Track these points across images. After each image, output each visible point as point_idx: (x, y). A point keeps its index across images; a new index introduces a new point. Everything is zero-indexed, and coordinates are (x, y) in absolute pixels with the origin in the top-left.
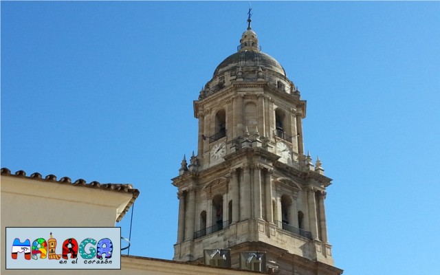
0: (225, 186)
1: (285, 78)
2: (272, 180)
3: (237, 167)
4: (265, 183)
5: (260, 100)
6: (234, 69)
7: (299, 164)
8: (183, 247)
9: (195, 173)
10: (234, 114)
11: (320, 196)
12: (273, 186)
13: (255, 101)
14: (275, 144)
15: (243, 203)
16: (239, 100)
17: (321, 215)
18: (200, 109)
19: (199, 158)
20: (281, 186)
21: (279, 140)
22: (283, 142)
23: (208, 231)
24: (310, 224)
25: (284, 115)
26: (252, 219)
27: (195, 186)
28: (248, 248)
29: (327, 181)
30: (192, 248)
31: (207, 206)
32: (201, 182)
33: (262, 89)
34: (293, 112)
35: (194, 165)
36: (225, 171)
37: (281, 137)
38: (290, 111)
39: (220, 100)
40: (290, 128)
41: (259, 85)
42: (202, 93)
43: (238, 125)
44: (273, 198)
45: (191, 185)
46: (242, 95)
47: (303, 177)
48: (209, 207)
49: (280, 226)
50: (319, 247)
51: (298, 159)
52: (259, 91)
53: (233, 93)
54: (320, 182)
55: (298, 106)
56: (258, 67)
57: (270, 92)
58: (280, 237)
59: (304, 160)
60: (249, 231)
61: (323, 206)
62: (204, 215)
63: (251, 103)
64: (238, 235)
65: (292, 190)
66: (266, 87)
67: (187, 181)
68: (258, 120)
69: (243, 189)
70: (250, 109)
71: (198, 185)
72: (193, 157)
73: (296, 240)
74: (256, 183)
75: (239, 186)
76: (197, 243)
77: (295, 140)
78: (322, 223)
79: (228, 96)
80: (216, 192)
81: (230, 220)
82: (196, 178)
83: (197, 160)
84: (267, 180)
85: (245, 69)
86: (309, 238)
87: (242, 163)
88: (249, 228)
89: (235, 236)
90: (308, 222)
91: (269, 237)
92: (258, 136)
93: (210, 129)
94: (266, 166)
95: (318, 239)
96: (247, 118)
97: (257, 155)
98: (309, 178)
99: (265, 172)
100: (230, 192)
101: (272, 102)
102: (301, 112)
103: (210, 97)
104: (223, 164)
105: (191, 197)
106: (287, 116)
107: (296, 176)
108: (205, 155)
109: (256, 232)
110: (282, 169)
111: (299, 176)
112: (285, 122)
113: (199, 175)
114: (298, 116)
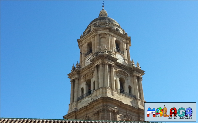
0: (92, 74)
1: (120, 27)
2: (114, 70)
3: (96, 64)
4: (110, 71)
5: (107, 35)
6: (95, 24)
7: (128, 64)
8: (73, 105)
9: (78, 71)
10: (95, 42)
11: (139, 79)
12: (115, 73)
13: (105, 36)
14: (115, 55)
15: (100, 81)
16: (98, 36)
17: (140, 87)
18: (80, 43)
19: (80, 64)
20: (119, 73)
21: (117, 53)
22: (119, 54)
23: (84, 96)
24: (135, 92)
25: (120, 43)
26: (104, 87)
27: (78, 77)
28: (102, 100)
29: (142, 72)
30: (77, 105)
31: (84, 85)
32: (81, 75)
33: (108, 31)
34: (124, 42)
35: (77, 67)
36: (92, 68)
37: (118, 52)
38: (123, 41)
39: (89, 37)
40: (123, 48)
41: (106, 29)
42: (81, 36)
43: (97, 47)
44: (115, 78)
45: (76, 76)
46: (99, 34)
47: (130, 70)
48: (85, 86)
49: (119, 91)
50: (139, 102)
51: (128, 62)
52: (107, 32)
53: (95, 34)
54: (139, 72)
55: (126, 40)
56: (106, 22)
57: (112, 32)
58: (119, 96)
59: (130, 62)
60: (103, 93)
61: (141, 84)
62: (82, 89)
63: (103, 37)
64: (97, 95)
65: (125, 76)
66: (110, 30)
67: (75, 74)
68: (106, 44)
69: (99, 74)
70: (103, 40)
71: (80, 76)
72: (77, 64)
73: (128, 99)
74: (106, 71)
75: (98, 73)
76: (79, 102)
77: (126, 54)
78: (141, 91)
79: (92, 35)
80: (87, 78)
81: (94, 89)
82: (79, 73)
83: (79, 65)
84: (112, 70)
85: (100, 23)
86: (135, 98)
87: (99, 62)
88: (102, 92)
89: (96, 96)
90: (134, 91)
91: (113, 96)
92: (106, 50)
93: (85, 51)
94: (111, 63)
95: (139, 98)
96: (101, 44)
97: (106, 58)
98: (133, 70)
99: (110, 66)
100: (94, 77)
101: (114, 37)
102: (128, 42)
103: (85, 37)
104: (90, 64)
105: (76, 82)
106: (121, 43)
107: (127, 69)
108: (83, 63)
109: (106, 93)
110: (119, 65)
111: (128, 69)
112: (121, 46)
113: (80, 72)
114: (127, 44)
